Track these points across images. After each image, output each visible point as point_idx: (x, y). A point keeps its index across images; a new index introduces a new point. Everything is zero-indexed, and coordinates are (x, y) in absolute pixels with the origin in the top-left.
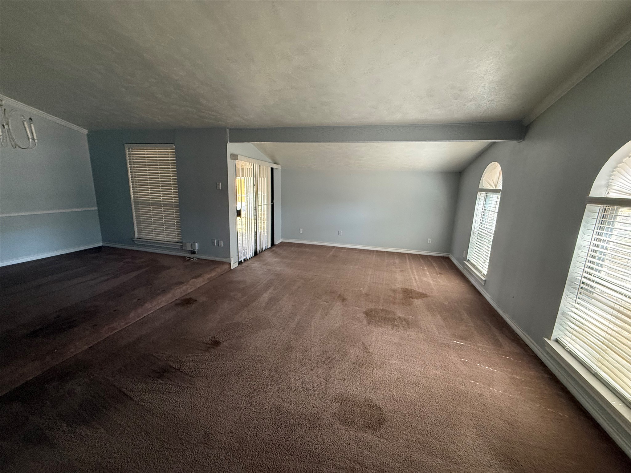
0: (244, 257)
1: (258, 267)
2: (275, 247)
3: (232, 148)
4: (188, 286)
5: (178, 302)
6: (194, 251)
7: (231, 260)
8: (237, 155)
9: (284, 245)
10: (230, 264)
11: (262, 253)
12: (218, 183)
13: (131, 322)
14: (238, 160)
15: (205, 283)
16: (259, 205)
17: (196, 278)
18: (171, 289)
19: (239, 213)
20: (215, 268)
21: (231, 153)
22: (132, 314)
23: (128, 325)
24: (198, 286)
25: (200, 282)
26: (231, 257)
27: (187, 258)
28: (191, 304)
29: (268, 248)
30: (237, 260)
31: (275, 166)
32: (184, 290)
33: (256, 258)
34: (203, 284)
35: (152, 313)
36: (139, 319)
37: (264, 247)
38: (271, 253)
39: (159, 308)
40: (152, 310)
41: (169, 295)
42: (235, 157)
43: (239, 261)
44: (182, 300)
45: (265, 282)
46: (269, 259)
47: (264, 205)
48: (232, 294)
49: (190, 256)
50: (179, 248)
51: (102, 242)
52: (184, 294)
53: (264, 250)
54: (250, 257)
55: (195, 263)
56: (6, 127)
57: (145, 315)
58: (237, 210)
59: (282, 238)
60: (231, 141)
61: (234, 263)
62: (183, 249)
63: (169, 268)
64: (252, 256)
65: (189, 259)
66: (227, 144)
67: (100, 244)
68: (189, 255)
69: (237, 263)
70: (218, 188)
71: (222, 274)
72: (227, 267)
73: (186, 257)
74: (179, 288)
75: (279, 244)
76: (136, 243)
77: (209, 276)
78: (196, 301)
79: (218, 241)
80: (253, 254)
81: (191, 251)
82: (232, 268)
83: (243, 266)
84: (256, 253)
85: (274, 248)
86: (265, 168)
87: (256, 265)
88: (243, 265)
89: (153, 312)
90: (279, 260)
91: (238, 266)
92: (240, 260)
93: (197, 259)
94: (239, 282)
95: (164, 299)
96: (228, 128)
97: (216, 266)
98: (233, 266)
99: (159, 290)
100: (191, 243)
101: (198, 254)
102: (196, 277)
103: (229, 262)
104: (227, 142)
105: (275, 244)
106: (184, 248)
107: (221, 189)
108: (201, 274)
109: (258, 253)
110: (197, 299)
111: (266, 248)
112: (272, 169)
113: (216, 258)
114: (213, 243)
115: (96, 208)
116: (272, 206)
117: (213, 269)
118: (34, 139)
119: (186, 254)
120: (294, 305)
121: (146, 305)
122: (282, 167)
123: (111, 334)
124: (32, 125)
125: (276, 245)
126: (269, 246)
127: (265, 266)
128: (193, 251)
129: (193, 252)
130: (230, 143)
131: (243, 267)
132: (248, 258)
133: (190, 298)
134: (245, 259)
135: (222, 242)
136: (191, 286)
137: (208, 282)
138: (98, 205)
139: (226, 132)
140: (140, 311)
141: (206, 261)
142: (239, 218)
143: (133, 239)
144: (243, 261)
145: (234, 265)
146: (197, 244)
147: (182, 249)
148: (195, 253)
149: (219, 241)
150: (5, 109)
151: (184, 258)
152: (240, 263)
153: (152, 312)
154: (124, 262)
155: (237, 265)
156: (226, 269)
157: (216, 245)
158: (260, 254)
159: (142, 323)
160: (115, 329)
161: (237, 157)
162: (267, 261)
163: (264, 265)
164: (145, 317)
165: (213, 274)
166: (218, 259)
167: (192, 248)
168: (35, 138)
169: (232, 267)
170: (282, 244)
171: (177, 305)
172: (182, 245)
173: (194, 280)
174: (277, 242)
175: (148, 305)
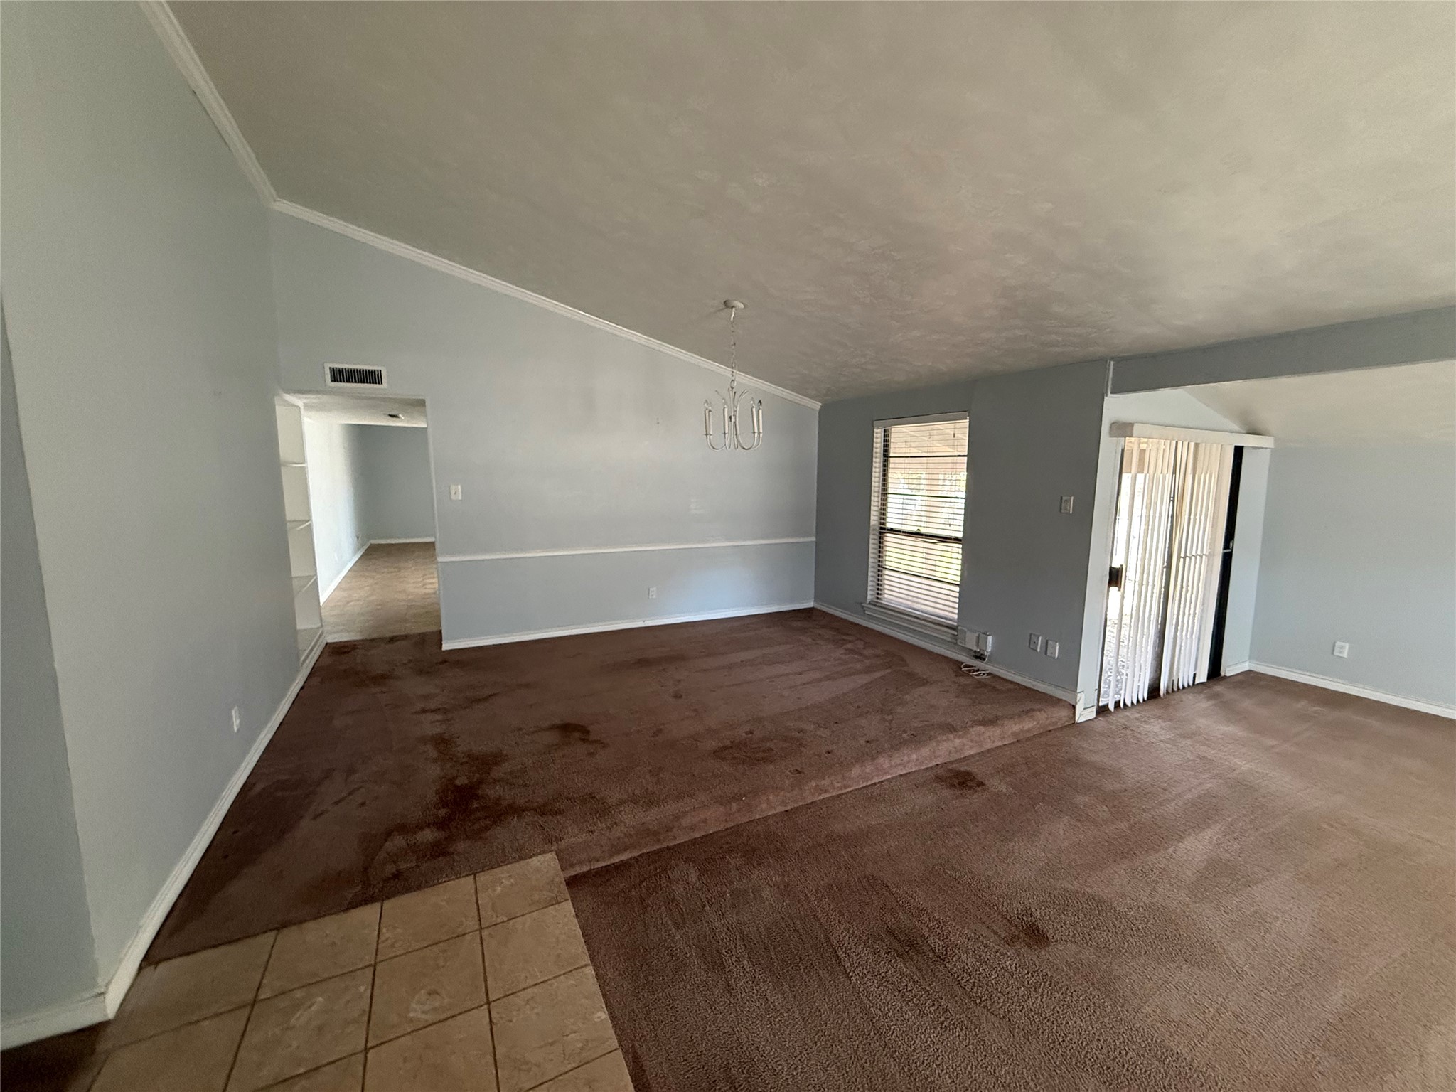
0: (1117, 698)
1: (1162, 738)
2: (1222, 683)
3: (1116, 406)
4: (965, 740)
5: (941, 772)
6: (982, 652)
7: (1078, 699)
8: (1132, 425)
9: (1261, 683)
10: (1074, 707)
11: (1177, 696)
12: (1064, 498)
13: (850, 786)
14: (1131, 436)
15: (1005, 743)
16: (1182, 555)
17: (984, 725)
18: (931, 738)
19: (1115, 577)
20: (1033, 710)
21: (1112, 422)
22: (856, 771)
23: (846, 791)
24: (988, 746)
25: (992, 737)
26: (1078, 691)
27: (965, 667)
28: (972, 791)
29: (1197, 682)
30: (1096, 702)
31: (1248, 441)
32: (955, 748)
33: (1153, 708)
34: (1000, 743)
35: (889, 779)
36: (865, 785)
37: (1185, 679)
38: (1210, 703)
39: (902, 773)
40: (890, 774)
41: (925, 751)
42: (1123, 429)
43: (1101, 704)
44: (951, 770)
45: (1189, 796)
46: (1202, 722)
47: (1198, 557)
48: (1081, 799)
49: (971, 664)
50: (949, 639)
51: (815, 601)
52: (955, 757)
53: (1184, 687)
54: (1135, 702)
55: (981, 684)
56: (733, 420)
57: (876, 780)
58: (1111, 568)
59: (1250, 658)
60: (1117, 390)
61: (1085, 709)
62: (956, 644)
63: (925, 682)
64: (1141, 700)
65: (970, 671)
66: (1106, 398)
67: (811, 604)
68: (968, 659)
69: (1094, 709)
70: (1066, 509)
71: (1050, 731)
72: (1064, 713)
73: (963, 663)
74: (945, 740)
75: (1240, 677)
76: (866, 612)
77: (1016, 728)
78: (981, 784)
79: (1047, 641)
80: (1144, 694)
81: (975, 651)
82: (1079, 722)
83: (1113, 724)
84: (1154, 691)
85: (1218, 688)
86: (1216, 449)
87: (1155, 728)
88: (1113, 718)
89: (893, 778)
90: (1244, 734)
91: (1095, 718)
92: (1105, 703)
93: (988, 674)
94: (1101, 770)
95: (914, 757)
96: (1112, 359)
97: (1038, 706)
98: (1081, 715)
99: (905, 732)
100: (977, 635)
101: (990, 661)
102: (985, 723)
103: (1074, 704)
104: (1107, 392)
105: (1222, 674)
106: (961, 642)
107: (1071, 512)
108: (998, 718)
109: (1162, 692)
110: (986, 782)
111: (1191, 683)
112: (1239, 451)
113: (1034, 683)
114: (1032, 643)
115: (813, 539)
116: (1227, 560)
117: (1028, 712)
118: (759, 433)
119: (965, 658)
120: (1320, 926)
121: (881, 760)
122: (1276, 441)
123: (819, 798)
124: (760, 411)
125: (1225, 677)
126: (1202, 677)
127: (1188, 742)
128: (979, 652)
129: (980, 657)
130: (1112, 395)
131: (1113, 727)
132: (1129, 704)
133: (969, 773)
134: (1119, 701)
135: (1057, 647)
136: (972, 741)
137: (1013, 743)
138: (817, 535)
139: (1106, 370)
140: (869, 768)
141: (1011, 686)
142: (1113, 589)
143: (863, 604)
144: (1111, 707)
145: (1084, 713)
146: (990, 638)
147: (954, 643)
148: (984, 659)
149: (1050, 642)
150: (735, 393)
151: (958, 664)
152: (1102, 711)
153: (889, 777)
154: (846, 649)
155: (1092, 714)
156: (1060, 719)
157: (1039, 650)
158: (1170, 697)
159: (871, 795)
160: (826, 791)
161: (1132, 429)
162: (1193, 727)
163: (1184, 736)
164: (875, 784)
165: (1028, 725)
166: (1041, 687)
167: (978, 645)
168: (761, 431)
169: (1080, 718)
170: (1250, 680)
171: (939, 779)
172: (956, 633)
173: (980, 729)
174: (1230, 668)
175: (884, 762)
